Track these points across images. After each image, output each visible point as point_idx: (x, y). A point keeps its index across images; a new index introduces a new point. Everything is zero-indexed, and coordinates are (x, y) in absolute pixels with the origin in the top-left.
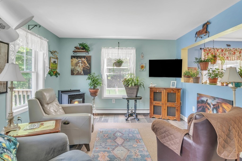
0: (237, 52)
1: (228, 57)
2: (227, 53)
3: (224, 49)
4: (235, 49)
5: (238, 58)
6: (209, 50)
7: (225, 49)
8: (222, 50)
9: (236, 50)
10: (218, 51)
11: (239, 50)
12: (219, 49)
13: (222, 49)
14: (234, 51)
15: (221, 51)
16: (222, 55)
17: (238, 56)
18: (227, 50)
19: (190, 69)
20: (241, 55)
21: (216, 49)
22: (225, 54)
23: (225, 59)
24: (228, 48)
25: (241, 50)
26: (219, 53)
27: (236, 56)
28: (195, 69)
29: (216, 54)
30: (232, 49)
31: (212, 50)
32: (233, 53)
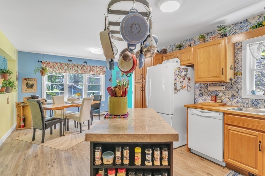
0: (75, 67)
3: (63, 63)
6: (48, 63)
9: (75, 65)
10: (57, 64)
12: (58, 63)
13: (61, 63)
15: (60, 65)
16: (61, 69)
17: (77, 70)
18: (66, 65)
19: (28, 79)
20: (78, 69)
21: (56, 63)
22: (63, 67)
23: (64, 72)
24: (67, 63)
25: (79, 65)
26: (58, 66)
27: (73, 70)
28: (35, 80)
29: (54, 67)
30: (71, 64)
31: (51, 63)
32: (71, 67)
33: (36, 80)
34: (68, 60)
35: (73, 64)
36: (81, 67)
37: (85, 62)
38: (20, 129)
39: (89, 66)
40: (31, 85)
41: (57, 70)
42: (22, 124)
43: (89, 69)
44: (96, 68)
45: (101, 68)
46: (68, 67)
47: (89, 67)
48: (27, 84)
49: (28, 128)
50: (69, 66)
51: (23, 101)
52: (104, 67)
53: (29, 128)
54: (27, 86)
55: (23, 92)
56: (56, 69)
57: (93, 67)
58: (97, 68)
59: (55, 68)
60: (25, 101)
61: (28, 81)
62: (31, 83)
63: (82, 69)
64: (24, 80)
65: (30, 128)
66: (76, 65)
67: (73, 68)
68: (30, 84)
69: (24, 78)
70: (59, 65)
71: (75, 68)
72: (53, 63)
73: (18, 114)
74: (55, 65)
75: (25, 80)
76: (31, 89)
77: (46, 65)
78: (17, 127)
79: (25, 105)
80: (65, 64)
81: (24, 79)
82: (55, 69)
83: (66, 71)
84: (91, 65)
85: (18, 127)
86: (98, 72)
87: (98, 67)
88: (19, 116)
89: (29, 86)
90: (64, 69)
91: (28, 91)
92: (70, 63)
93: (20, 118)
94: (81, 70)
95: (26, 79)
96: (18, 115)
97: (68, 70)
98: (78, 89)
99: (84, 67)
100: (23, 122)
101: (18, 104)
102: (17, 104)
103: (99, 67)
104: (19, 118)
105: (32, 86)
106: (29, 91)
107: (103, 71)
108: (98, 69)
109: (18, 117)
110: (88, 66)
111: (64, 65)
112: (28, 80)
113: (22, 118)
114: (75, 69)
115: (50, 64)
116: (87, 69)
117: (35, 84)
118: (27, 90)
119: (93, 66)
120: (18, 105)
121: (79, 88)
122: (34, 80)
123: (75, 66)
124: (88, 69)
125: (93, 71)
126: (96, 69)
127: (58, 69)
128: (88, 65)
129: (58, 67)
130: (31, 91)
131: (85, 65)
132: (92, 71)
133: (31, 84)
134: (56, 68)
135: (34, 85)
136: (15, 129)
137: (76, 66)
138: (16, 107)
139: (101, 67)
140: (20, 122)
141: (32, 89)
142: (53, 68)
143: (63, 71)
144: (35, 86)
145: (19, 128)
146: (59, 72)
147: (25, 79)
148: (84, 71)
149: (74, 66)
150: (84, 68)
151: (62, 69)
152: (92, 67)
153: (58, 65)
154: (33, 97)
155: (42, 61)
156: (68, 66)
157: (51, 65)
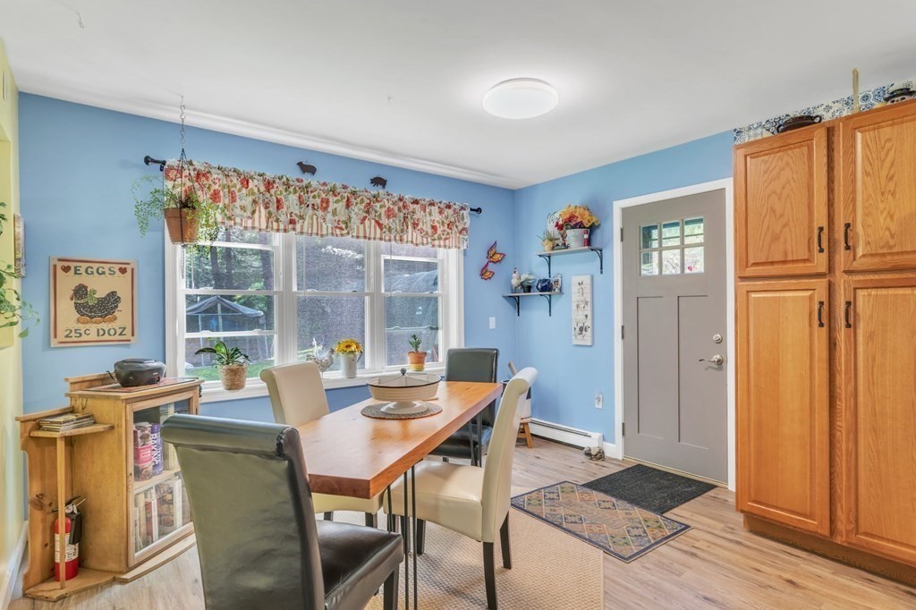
0: (337, 202)
1: (294, 217)
2: (293, 198)
3: (277, 181)
4: (326, 188)
5: (344, 226)
6: (198, 175)
7: (284, 179)
8: (269, 185)
9: (333, 191)
10: (245, 182)
11: (346, 195)
12: (252, 178)
13: (269, 175)
14: (324, 196)
15: (262, 189)
16: (266, 208)
17: (343, 218)
18: (291, 189)
19: (85, 265)
20: (353, 215)
21: (239, 174)
22: (278, 201)
23: (282, 227)
24: (298, 180)
25: (354, 193)
26: (253, 194)
27: (329, 216)
28: (123, 271)
29: (233, 199)
30: (314, 183)
31: (215, 175)
32: (318, 201)
33: (129, 271)
34: (300, 164)
35: (325, 184)
36: (362, 201)
37: (379, 181)
38: (55, 595)
39: (400, 200)
40: (102, 301)
41: (249, 214)
42: (66, 552)
43: (402, 215)
44: (430, 214)
45: (450, 212)
46: (301, 203)
47: (401, 204)
48: (80, 291)
49: (109, 578)
50: (305, 197)
51: (67, 403)
52: (462, 208)
53: (114, 580)
54: (77, 307)
55: (54, 343)
56: (243, 208)
57: (415, 206)
58: (435, 210)
59: (238, 203)
60: (79, 404)
61: (84, 279)
62: (100, 287)
63: (368, 212)
64: (59, 271)
65: (125, 582)
66: (338, 190)
67: (325, 209)
68: (94, 292)
69: (61, 257)
70: (256, 190)
71: (336, 205)
72: (227, 176)
73: (36, 489)
74: (239, 186)
75: (66, 269)
76: (105, 326)
77: (189, 184)
78: (33, 579)
79: (83, 430)
80: (287, 185)
81: (60, 265)
82: (238, 211)
83: (292, 222)
84: (407, 197)
85: (36, 575)
86: (439, 232)
87: (437, 207)
88: (46, 501)
89: (91, 308)
90: (284, 210)
91: (84, 338)
92: (313, 181)
93: (50, 517)
94: (365, 218)
95: (73, 265)
96: (40, 496)
97: (301, 217)
98: (244, 316)
99: (378, 205)
100: (73, 541)
101: (38, 424)
102: (30, 425)
103: (442, 206)
104: (44, 521)
105: (107, 306)
106: (93, 336)
107: (460, 228)
108: (437, 217)
109: (38, 515)
110: (396, 198)
111: (282, 188)
112: (82, 270)
113: (67, 515)
114: (334, 213)
115: (207, 178)
116: (390, 214)
117: (124, 293)
118: (82, 327)
119: (416, 202)
120: (35, 435)
121: (248, 313)
122: (118, 273)
123: (335, 199)
124: (395, 216)
125: (417, 225)
126: (428, 218)
127: (254, 212)
128: (396, 196)
129: (250, 199)
130: (106, 337)
131: (381, 196)
132: (415, 225)
133: (101, 294)
134: (244, 203)
135: (118, 300)
136: (20, 593)
137: (339, 198)
138: (25, 447)
139: (449, 207)
140: (50, 545)
141: (111, 325)
142: (227, 201)
143: (277, 220)
144: (124, 306)
145: (44, 581)
146: (257, 225)
147: (66, 264)
148: (380, 225)
149: (332, 199)
150: (378, 209)
151: (273, 208)
152: (412, 207)
153: (251, 184)
154: (131, 373)
155: (164, 163)
156: (300, 197)
157: (216, 187)
